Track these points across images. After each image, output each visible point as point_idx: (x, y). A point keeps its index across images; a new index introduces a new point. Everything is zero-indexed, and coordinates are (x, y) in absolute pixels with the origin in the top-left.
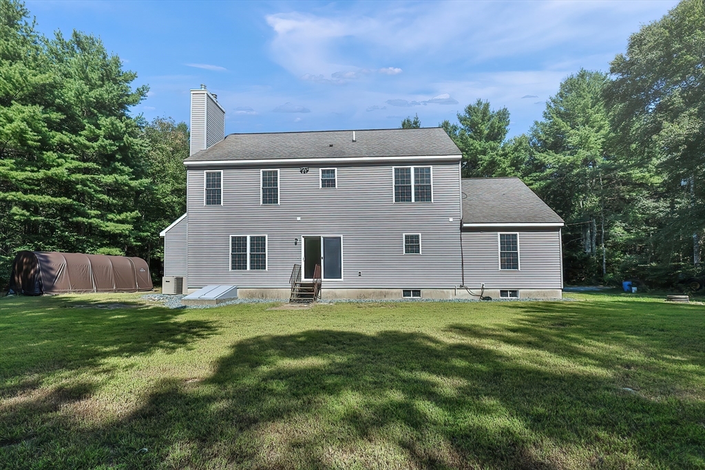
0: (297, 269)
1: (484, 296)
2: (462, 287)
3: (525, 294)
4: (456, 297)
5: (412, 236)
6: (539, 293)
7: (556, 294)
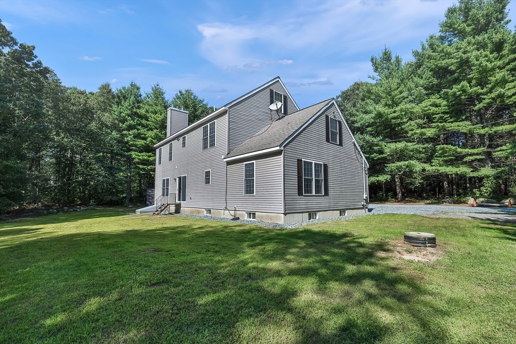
2: (226, 209)
3: (259, 217)
4: (224, 216)
5: (208, 172)
6: (267, 217)
7: (279, 218)
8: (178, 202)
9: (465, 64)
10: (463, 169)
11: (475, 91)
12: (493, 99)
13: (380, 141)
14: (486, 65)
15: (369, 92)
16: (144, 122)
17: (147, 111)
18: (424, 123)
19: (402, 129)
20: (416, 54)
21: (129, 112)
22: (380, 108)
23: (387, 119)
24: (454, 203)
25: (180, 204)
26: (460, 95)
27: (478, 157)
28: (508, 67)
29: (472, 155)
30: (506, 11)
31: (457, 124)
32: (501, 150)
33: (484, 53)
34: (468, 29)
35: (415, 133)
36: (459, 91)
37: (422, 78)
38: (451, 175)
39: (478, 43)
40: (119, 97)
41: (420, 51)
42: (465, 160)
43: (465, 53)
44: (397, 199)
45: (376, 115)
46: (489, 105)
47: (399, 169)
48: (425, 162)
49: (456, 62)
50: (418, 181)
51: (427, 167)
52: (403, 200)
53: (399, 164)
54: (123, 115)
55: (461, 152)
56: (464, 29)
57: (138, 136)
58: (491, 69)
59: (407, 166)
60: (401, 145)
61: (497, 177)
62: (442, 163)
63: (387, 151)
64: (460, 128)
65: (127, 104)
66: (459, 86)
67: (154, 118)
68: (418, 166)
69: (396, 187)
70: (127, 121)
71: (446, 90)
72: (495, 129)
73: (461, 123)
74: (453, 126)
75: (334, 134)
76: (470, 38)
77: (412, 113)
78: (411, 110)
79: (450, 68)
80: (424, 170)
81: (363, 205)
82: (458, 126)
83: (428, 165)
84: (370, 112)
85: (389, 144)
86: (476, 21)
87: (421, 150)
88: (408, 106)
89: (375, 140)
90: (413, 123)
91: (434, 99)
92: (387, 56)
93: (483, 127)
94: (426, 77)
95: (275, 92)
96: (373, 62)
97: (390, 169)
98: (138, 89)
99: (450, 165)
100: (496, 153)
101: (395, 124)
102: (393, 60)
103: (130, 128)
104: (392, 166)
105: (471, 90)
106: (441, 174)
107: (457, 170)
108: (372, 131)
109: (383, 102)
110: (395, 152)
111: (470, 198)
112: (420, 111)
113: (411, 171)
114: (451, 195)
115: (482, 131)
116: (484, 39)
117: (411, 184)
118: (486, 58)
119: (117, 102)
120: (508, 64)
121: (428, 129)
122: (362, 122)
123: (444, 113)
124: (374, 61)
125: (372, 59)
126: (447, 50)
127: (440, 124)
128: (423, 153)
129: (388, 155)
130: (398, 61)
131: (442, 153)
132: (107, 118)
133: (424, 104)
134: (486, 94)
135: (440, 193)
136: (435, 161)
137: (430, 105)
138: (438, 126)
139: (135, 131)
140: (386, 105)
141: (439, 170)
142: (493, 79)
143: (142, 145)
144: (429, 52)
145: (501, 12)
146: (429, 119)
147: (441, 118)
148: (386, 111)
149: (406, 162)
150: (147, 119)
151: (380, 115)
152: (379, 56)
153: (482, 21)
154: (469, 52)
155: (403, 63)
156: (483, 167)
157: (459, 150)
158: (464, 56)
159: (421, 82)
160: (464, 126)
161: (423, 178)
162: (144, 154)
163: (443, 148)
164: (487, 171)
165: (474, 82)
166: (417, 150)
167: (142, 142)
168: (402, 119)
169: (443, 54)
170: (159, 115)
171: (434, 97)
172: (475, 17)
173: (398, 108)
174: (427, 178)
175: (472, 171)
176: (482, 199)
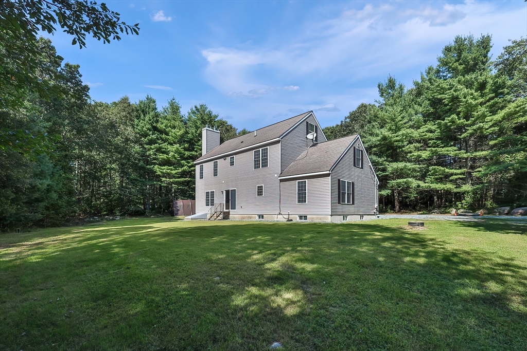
0: (222, 205)
1: (290, 219)
2: (280, 214)
3: (310, 218)
4: (278, 220)
5: (260, 186)
6: (317, 218)
7: (327, 219)
8: (225, 210)
9: (455, 99)
10: (449, 186)
11: (462, 123)
12: (475, 130)
13: (384, 161)
14: (471, 102)
15: (376, 116)
16: (164, 136)
17: (166, 126)
18: (421, 146)
19: (402, 151)
20: (416, 84)
21: (149, 126)
22: (385, 132)
23: (390, 141)
24: (441, 213)
25: (229, 212)
26: (451, 126)
27: (461, 176)
28: (488, 104)
29: (456, 174)
30: (489, 55)
31: (447, 149)
32: (478, 171)
33: (470, 92)
34: (460, 68)
35: (413, 155)
36: (449, 122)
37: (421, 106)
38: (441, 190)
39: (467, 81)
40: (137, 111)
41: (420, 81)
42: (451, 178)
43: (455, 91)
44: (395, 211)
45: (382, 138)
46: (472, 135)
47: (399, 185)
48: (419, 180)
49: (449, 98)
50: (413, 196)
51: (422, 184)
52: (399, 212)
53: (399, 181)
54: (145, 129)
55: (448, 172)
56: (457, 67)
57: (159, 150)
58: (475, 105)
59: (406, 183)
60: (401, 165)
61: (475, 192)
62: (433, 180)
63: (390, 169)
64: (449, 152)
65: (147, 118)
66: (450, 118)
67: (174, 133)
68: (414, 183)
69: (394, 200)
70: (149, 136)
71: (439, 121)
72: (475, 154)
73: (449, 149)
74: (443, 151)
75: (358, 160)
76: (460, 77)
77: (411, 137)
78: (411, 135)
79: (444, 101)
80: (419, 186)
81: (375, 212)
82: (447, 151)
83: (422, 182)
84: (377, 135)
85: (391, 163)
86: (465, 62)
87: (417, 169)
88: (409, 131)
89: (380, 160)
90: (412, 146)
91: (430, 126)
92: (391, 84)
93: (466, 153)
94: (424, 106)
95: (310, 124)
96: (379, 88)
97: (391, 185)
98: (154, 102)
99: (439, 182)
100: (475, 173)
101: (397, 146)
102: (397, 87)
103: (151, 142)
104: (393, 182)
105: (458, 122)
106: (432, 190)
107: (444, 186)
108: (376, 152)
109: (388, 126)
110: (396, 170)
111: (453, 209)
112: (418, 135)
113: (408, 187)
114: (439, 207)
115: (465, 156)
116: (472, 78)
117: (407, 197)
118: (472, 97)
119: (137, 116)
120: (488, 101)
121: (424, 152)
122: (369, 143)
123: (437, 139)
124: (381, 87)
125: (379, 86)
126: (442, 86)
127: (433, 149)
128: (418, 172)
129: (390, 173)
130: (401, 88)
131: (434, 173)
132: (129, 132)
133: (421, 130)
134: (470, 125)
135: (431, 205)
136: (428, 179)
137: (427, 131)
138: (432, 150)
139: (157, 145)
140: (390, 129)
141: (430, 187)
142: (476, 114)
143: (164, 159)
144: (427, 84)
145: (485, 56)
146: (425, 143)
147: (435, 143)
148: (390, 135)
149: (405, 180)
150: (167, 134)
151: (384, 138)
152: (385, 82)
153: (471, 62)
154: (459, 90)
155: (405, 91)
156: (464, 184)
157: (447, 170)
158: (455, 94)
159: (420, 110)
160: (451, 151)
161: (417, 193)
162: (166, 167)
163: (435, 168)
164: (467, 187)
165: (462, 114)
166: (413, 169)
167: (165, 156)
168: (402, 142)
169: (439, 89)
170: (178, 130)
171: (430, 124)
172: (466, 59)
173: (400, 133)
174: (421, 192)
175: (455, 188)
176: (462, 210)
